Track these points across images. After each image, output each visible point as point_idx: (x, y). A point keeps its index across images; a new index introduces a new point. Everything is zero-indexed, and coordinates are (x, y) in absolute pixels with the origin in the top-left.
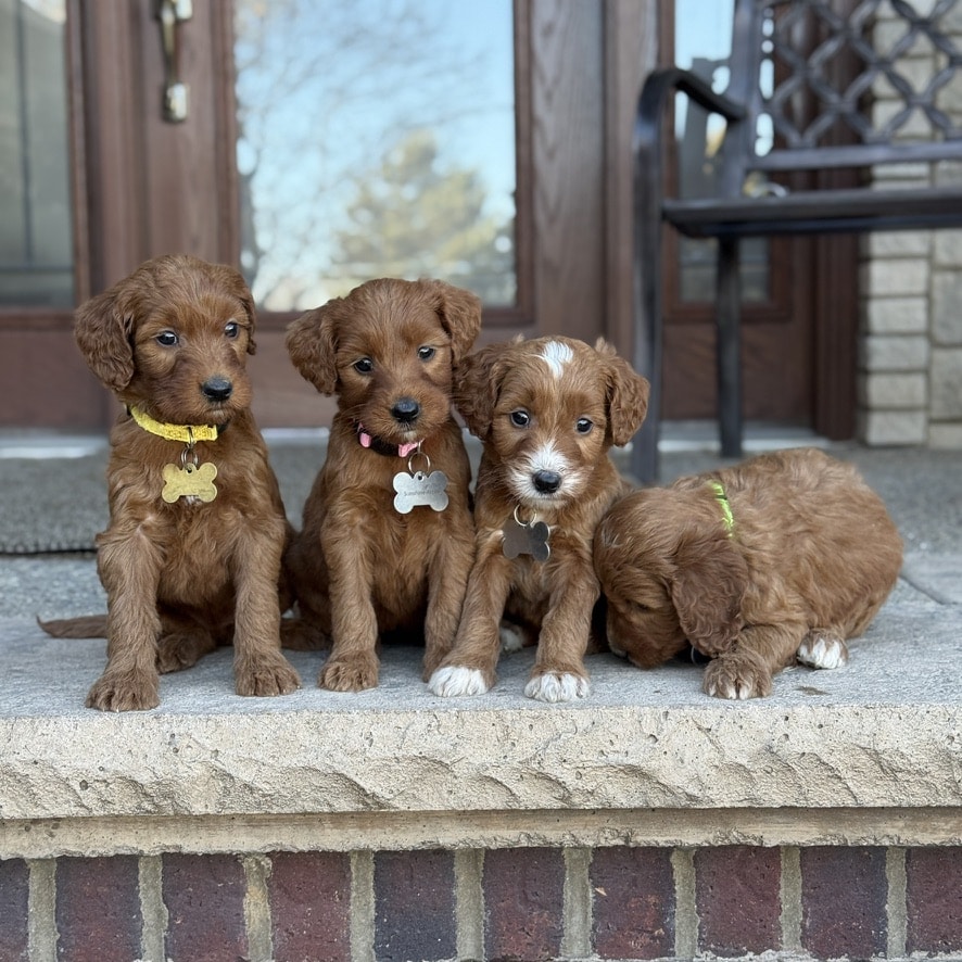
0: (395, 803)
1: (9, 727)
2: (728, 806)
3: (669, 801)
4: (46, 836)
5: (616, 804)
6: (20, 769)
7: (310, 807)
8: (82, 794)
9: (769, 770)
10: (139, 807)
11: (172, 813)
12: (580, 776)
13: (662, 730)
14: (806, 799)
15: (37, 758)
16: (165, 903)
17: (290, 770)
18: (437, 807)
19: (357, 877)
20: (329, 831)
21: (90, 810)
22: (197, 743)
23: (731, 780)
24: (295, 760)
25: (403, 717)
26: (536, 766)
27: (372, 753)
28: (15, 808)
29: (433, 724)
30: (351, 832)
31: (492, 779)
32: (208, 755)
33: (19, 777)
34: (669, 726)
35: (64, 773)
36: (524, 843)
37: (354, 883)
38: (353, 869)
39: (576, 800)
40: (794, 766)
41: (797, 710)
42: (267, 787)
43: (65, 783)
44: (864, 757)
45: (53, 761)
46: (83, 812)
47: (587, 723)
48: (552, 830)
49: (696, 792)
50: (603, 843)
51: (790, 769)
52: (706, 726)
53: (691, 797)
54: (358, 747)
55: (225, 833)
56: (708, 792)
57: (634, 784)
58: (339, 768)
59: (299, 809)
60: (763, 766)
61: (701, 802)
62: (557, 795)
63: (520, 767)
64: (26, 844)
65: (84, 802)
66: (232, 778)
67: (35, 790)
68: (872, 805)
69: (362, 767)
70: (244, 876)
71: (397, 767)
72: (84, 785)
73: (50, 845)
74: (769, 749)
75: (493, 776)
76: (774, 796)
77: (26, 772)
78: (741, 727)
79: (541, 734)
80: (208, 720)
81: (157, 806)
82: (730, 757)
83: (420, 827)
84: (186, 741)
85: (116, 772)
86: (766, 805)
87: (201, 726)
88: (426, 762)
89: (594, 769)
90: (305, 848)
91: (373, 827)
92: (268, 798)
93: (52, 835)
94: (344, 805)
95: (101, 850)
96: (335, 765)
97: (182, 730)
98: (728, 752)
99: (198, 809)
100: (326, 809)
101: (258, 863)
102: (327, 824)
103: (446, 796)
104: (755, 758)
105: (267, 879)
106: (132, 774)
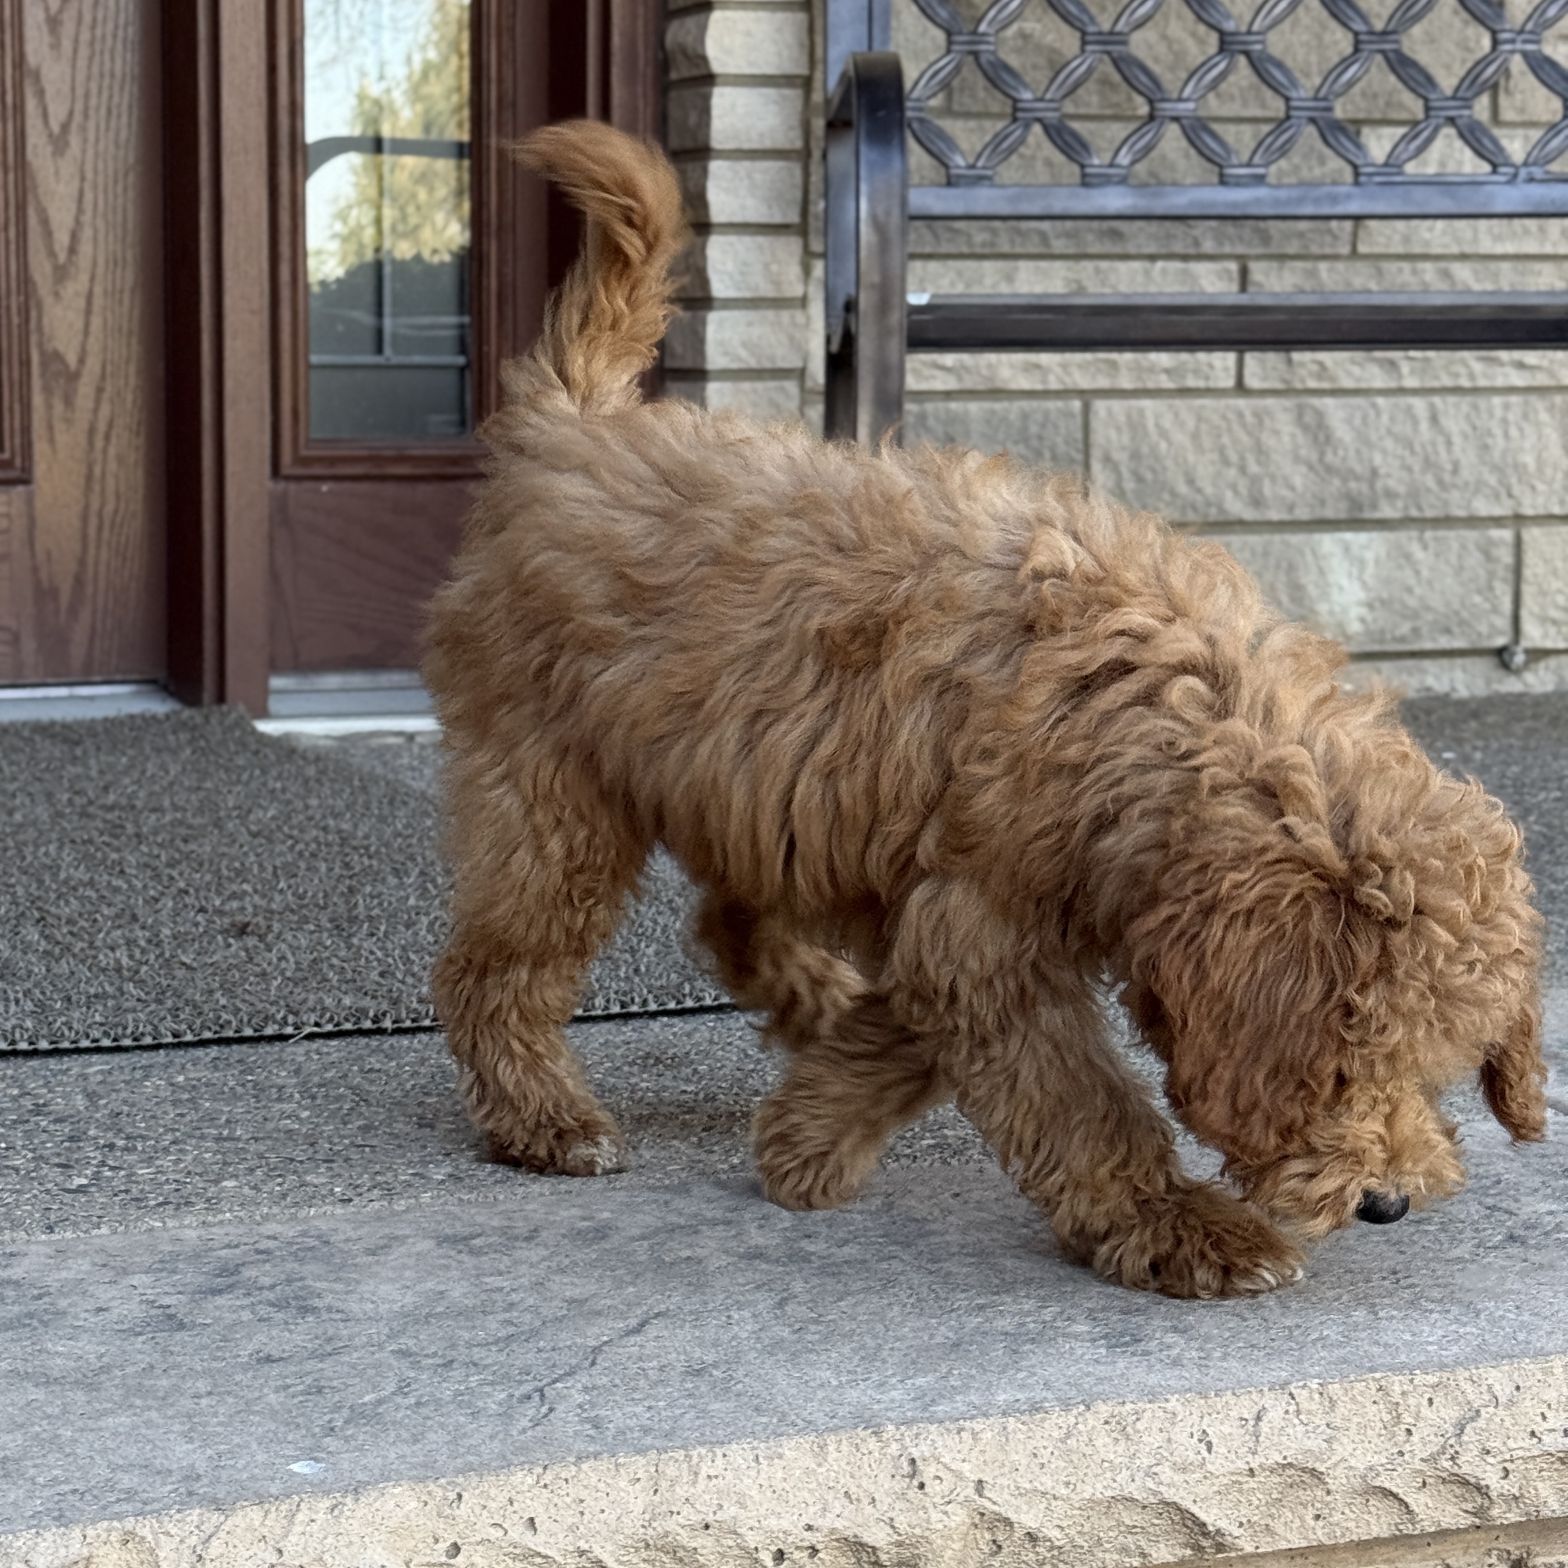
1: (652, 1469)
5: (1546, 1513)
6: (683, 1537)
12: (1505, 1475)
15: (709, 1518)
17: (1093, 1503)
18: (1297, 1542)
22: (950, 1470)
24: (1099, 1486)
25: (1246, 1401)
26: (1447, 1464)
31: (1383, 1490)
32: (970, 1491)
33: (680, 1554)
35: (751, 1540)
39: (1496, 1511)
42: (1058, 1534)
43: (752, 1556)
45: (734, 1520)
54: (1192, 1456)
58: (1170, 1495)
62: (1471, 1507)
63: (1423, 1467)
66: (1008, 1524)
71: (1251, 1484)
75: (1387, 1486)
77: (692, 1544)
79: (1449, 1412)
80: (960, 1430)
84: (933, 1470)
85: (832, 1530)
88: (1293, 1472)
89: (1525, 1460)
94: (1166, 1553)
96: (1162, 1489)
97: (925, 1450)
103: (1311, 1522)
106: (858, 1531)
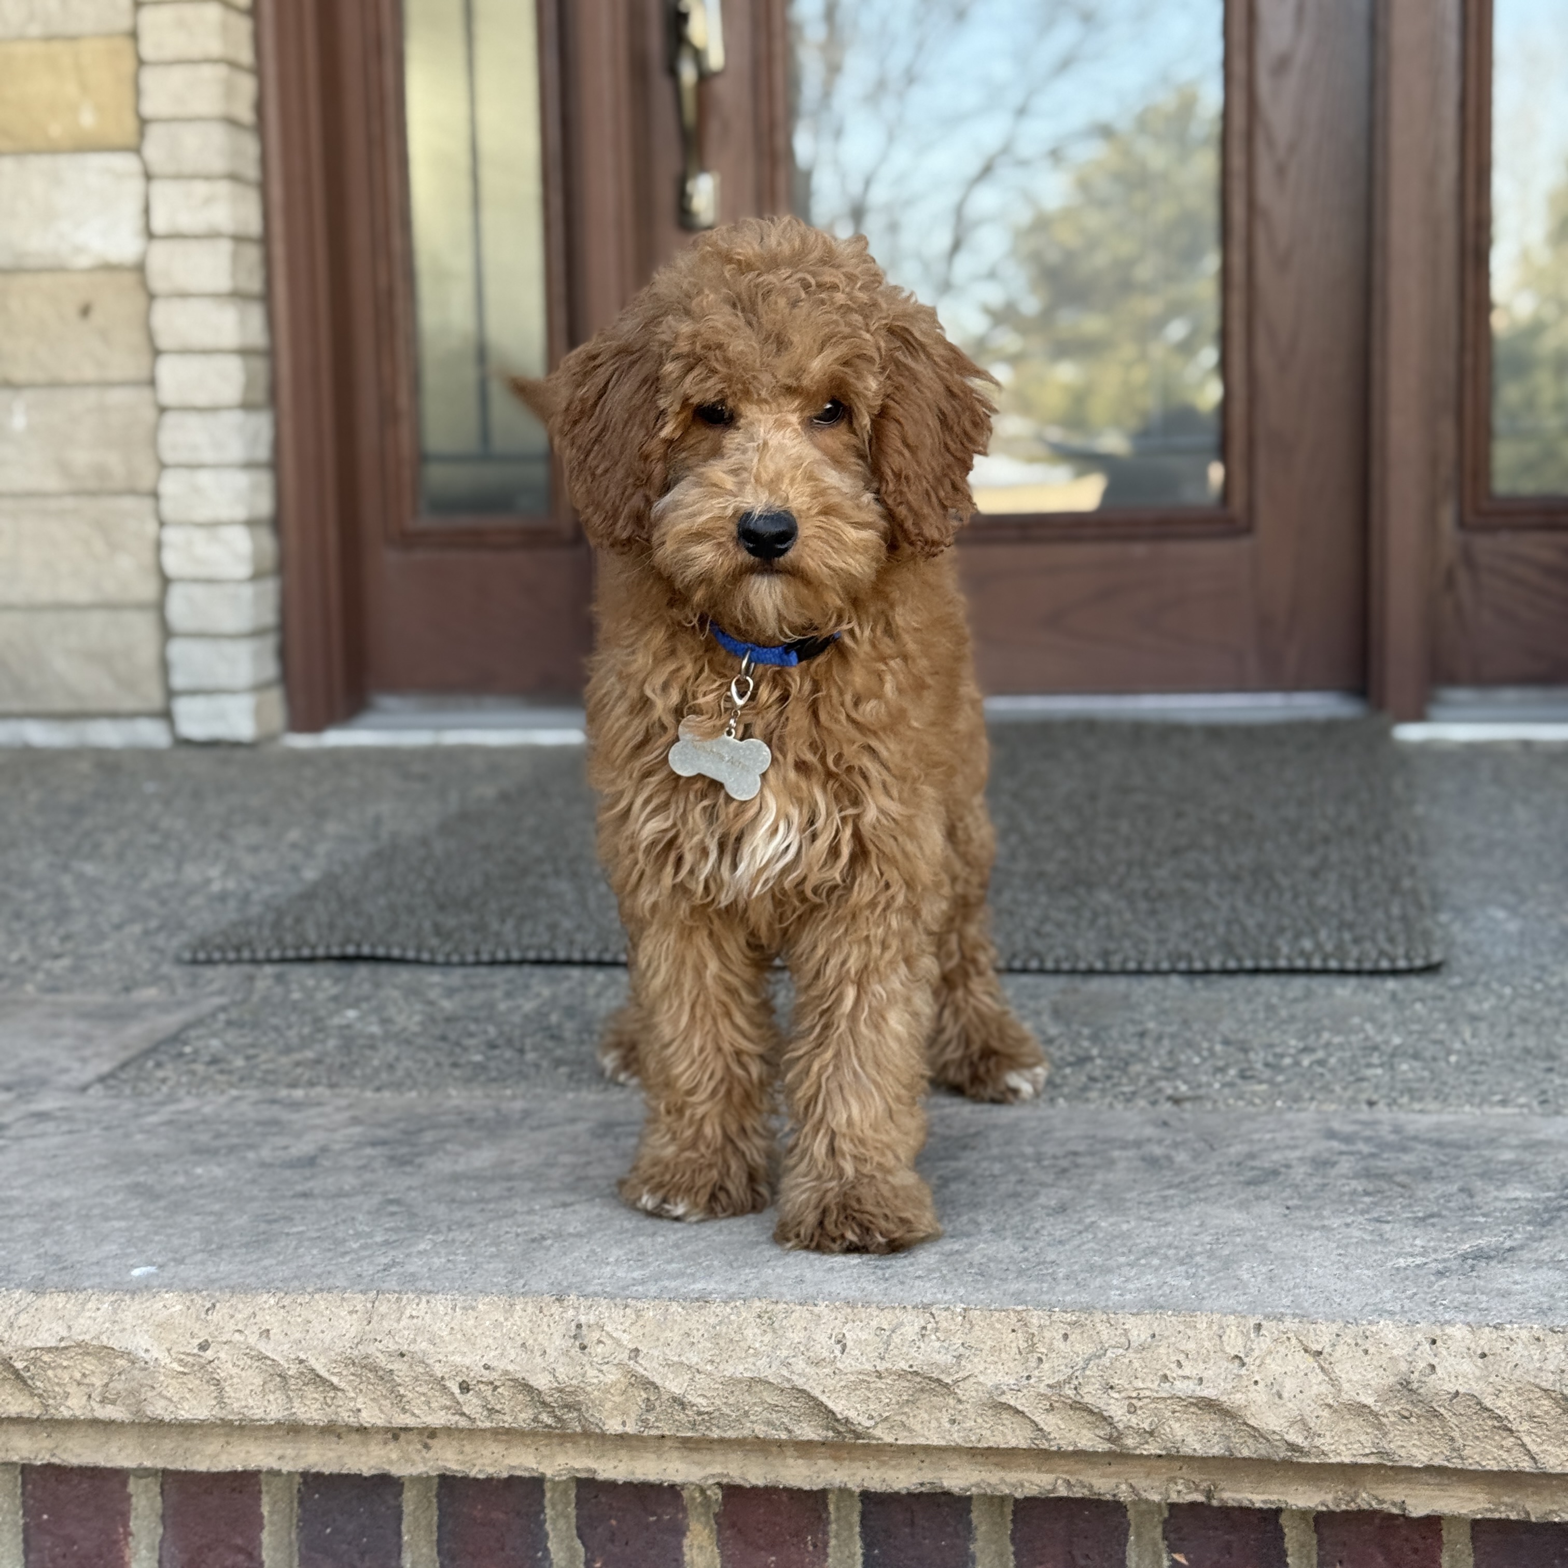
0: (878, 1432)
1: (369, 1305)
2: (1347, 1460)
3: (1263, 1450)
4: (419, 1447)
5: (1186, 1450)
6: (382, 1360)
7: (761, 1431)
8: (461, 1398)
9: (1407, 1414)
10: (535, 1420)
11: (579, 1429)
12: (1132, 1410)
13: (1252, 1350)
14: (1461, 1458)
15: (405, 1348)
16: (580, 1536)
17: (734, 1381)
18: (935, 1441)
19: (837, 1520)
20: (791, 1461)
21: (473, 1420)
22: (611, 1337)
23: (1352, 1425)
24: (741, 1368)
25: (889, 1315)
26: (1071, 1393)
27: (846, 1363)
28: (377, 1412)
29: (929, 1326)
30: (821, 1463)
31: (1010, 1407)
32: (625, 1356)
33: (381, 1373)
34: (1262, 1344)
35: (439, 1371)
36: (1063, 1492)
37: (833, 1527)
38: (831, 1508)
39: (1130, 1442)
40: (1442, 1410)
41: (1449, 1330)
42: (704, 1402)
43: (440, 1383)
44: (1546, 1403)
45: (424, 1352)
46: (463, 1423)
47: (1145, 1336)
48: (1102, 1476)
49: (1299, 1440)
50: (1174, 1498)
51: (1438, 1416)
52: (1316, 1347)
53: (1293, 1447)
54: (825, 1354)
55: (653, 1456)
56: (1318, 1442)
57: (1212, 1424)
58: (800, 1382)
59: (746, 1432)
60: (1397, 1408)
61: (1308, 1454)
62: (1102, 1433)
63: (1049, 1392)
64: (394, 1456)
65: (466, 1410)
66: (657, 1387)
67: (402, 1391)
68: (1559, 1470)
69: (829, 1382)
70: (684, 1509)
71: (879, 1385)
72: (465, 1388)
73: (425, 1461)
74: (1406, 1385)
75: (1012, 1403)
76: (1414, 1451)
77: (390, 1367)
78: (1366, 1352)
79: (1081, 1347)
80: (626, 1306)
81: (559, 1419)
82: (1349, 1393)
83: (916, 1462)
84: (596, 1335)
85: (506, 1372)
86: (1405, 1463)
87: (617, 1314)
88: (919, 1379)
89: (1154, 1400)
90: (760, 1483)
91: (852, 1460)
92: (706, 1417)
93: (427, 1447)
94: (808, 1431)
95: (491, 1470)
96: (794, 1377)
97: (592, 1319)
98: (1346, 1386)
99: (614, 1426)
100: (784, 1436)
101: (703, 1491)
102: (790, 1452)
103: (947, 1425)
104: (1386, 1395)
105: (716, 1515)
106: (527, 1375)
